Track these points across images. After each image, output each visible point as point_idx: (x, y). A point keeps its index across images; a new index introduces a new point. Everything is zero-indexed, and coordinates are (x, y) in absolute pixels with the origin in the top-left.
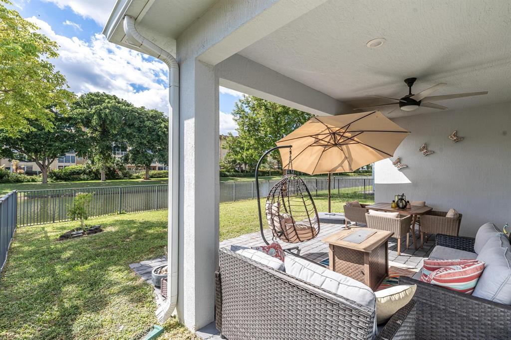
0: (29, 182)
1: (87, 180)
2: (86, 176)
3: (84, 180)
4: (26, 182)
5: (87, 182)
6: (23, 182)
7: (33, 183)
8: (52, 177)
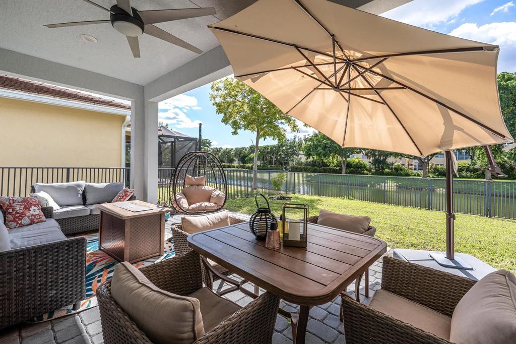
0: (415, 176)
1: (470, 178)
2: (469, 174)
3: (467, 177)
4: (413, 176)
5: (469, 179)
6: (410, 176)
7: (418, 177)
8: (435, 173)
